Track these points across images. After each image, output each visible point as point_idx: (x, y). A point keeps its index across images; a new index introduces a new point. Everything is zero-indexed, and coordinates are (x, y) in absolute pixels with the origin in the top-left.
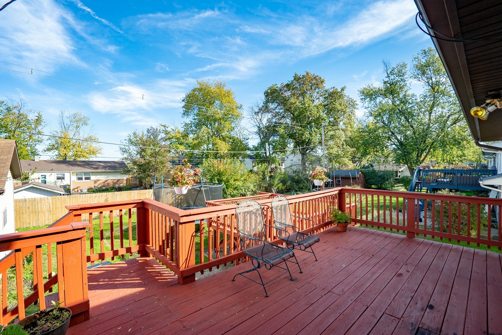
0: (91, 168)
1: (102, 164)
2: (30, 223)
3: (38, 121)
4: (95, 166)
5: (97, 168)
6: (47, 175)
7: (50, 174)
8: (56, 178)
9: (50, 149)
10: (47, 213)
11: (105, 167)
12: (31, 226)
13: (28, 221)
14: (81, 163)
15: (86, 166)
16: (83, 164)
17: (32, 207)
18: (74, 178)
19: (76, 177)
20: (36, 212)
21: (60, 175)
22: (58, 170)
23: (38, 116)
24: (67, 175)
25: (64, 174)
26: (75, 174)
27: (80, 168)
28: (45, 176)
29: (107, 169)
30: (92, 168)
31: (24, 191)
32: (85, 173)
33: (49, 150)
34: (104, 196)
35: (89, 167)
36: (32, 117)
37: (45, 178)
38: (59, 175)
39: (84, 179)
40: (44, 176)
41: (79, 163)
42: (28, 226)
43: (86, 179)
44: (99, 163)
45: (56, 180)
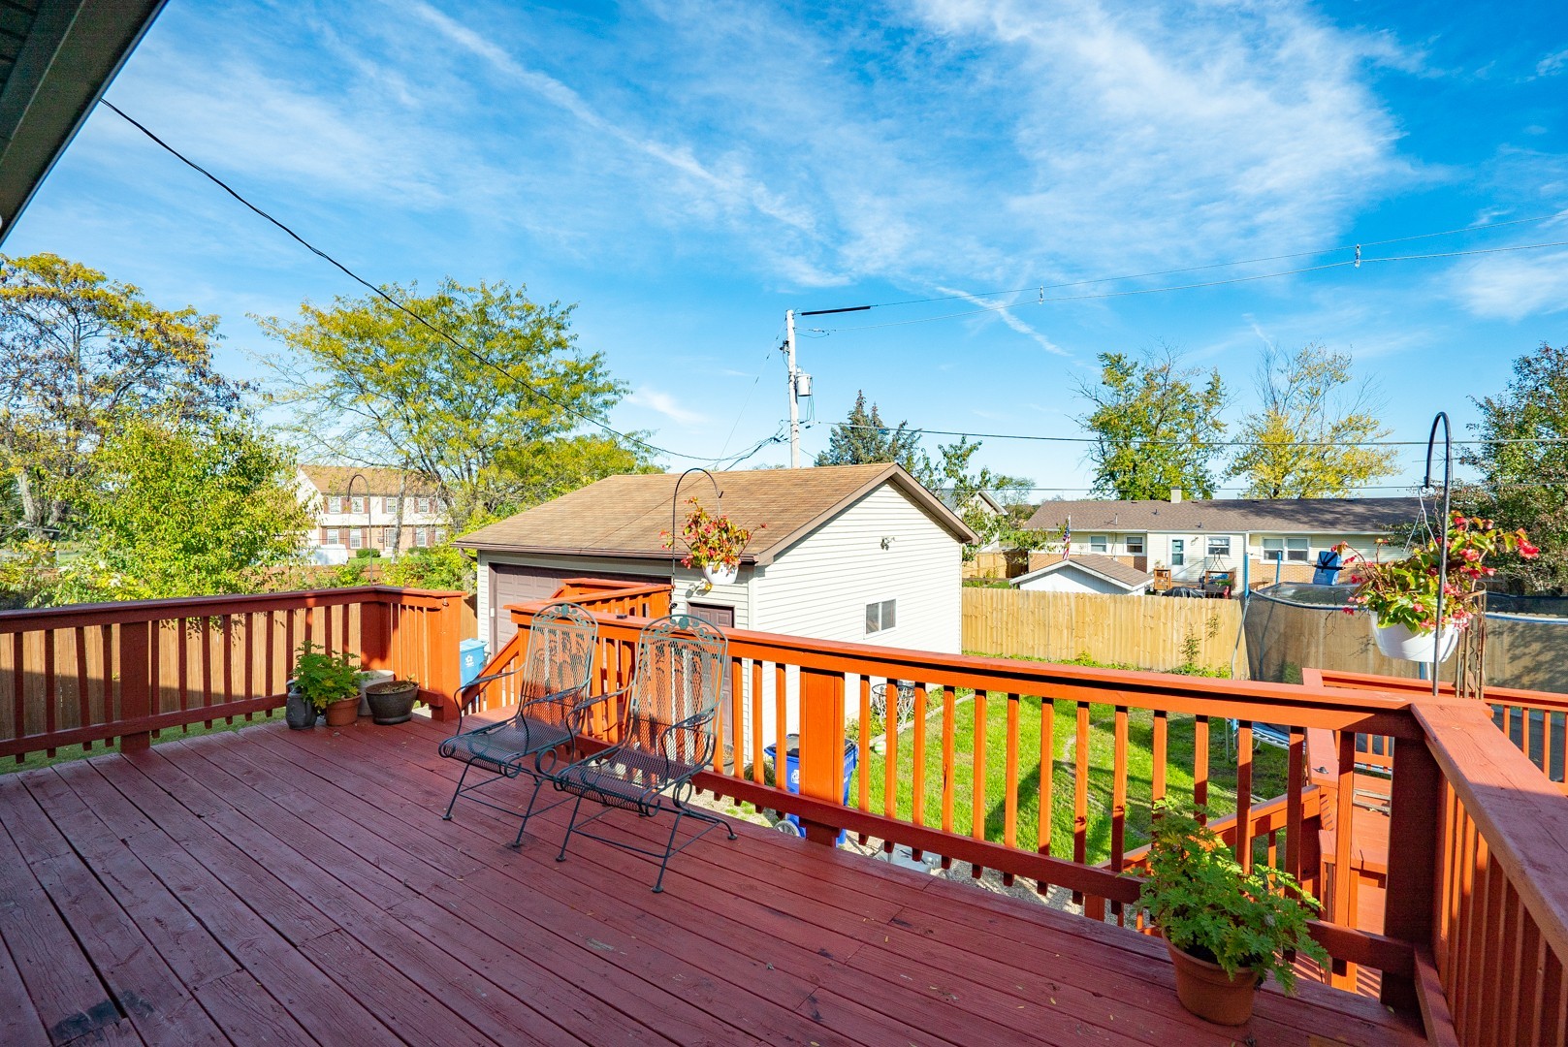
0: (1311, 521)
1: (1359, 509)
2: (1033, 647)
3: (1213, 393)
4: (1329, 517)
5: (1333, 524)
6: (1187, 539)
7: (1193, 537)
8: (1207, 551)
9: (1240, 469)
10: (1065, 631)
11: (1362, 520)
12: (1036, 656)
13: (1030, 644)
14: (1287, 507)
15: (1299, 516)
16: (1292, 511)
17: (1039, 611)
18: (1257, 551)
19: (1263, 549)
20: (1045, 625)
21: (1219, 542)
22: (1214, 527)
23: (1212, 380)
24: (1236, 543)
25: (1228, 540)
26: (1261, 541)
27: (1279, 521)
28: (1182, 541)
29: (1368, 526)
30: (1317, 521)
31: (1056, 574)
32: (1291, 539)
33: (1237, 470)
34: (1207, 609)
35: (1306, 519)
36: (1198, 387)
37: (1181, 547)
38: (1215, 542)
39: (1286, 556)
40: (1179, 544)
41: (1281, 507)
42: (1030, 655)
43: (1293, 556)
44: (1348, 507)
45: (1207, 555)
